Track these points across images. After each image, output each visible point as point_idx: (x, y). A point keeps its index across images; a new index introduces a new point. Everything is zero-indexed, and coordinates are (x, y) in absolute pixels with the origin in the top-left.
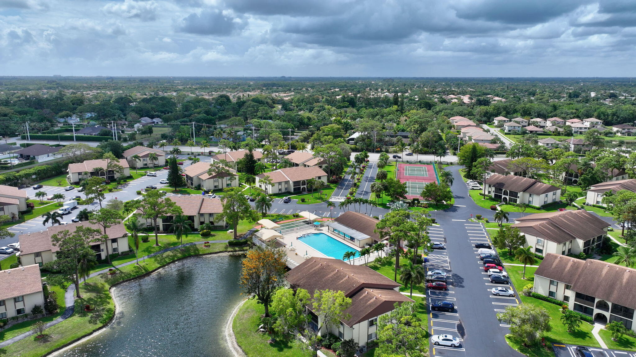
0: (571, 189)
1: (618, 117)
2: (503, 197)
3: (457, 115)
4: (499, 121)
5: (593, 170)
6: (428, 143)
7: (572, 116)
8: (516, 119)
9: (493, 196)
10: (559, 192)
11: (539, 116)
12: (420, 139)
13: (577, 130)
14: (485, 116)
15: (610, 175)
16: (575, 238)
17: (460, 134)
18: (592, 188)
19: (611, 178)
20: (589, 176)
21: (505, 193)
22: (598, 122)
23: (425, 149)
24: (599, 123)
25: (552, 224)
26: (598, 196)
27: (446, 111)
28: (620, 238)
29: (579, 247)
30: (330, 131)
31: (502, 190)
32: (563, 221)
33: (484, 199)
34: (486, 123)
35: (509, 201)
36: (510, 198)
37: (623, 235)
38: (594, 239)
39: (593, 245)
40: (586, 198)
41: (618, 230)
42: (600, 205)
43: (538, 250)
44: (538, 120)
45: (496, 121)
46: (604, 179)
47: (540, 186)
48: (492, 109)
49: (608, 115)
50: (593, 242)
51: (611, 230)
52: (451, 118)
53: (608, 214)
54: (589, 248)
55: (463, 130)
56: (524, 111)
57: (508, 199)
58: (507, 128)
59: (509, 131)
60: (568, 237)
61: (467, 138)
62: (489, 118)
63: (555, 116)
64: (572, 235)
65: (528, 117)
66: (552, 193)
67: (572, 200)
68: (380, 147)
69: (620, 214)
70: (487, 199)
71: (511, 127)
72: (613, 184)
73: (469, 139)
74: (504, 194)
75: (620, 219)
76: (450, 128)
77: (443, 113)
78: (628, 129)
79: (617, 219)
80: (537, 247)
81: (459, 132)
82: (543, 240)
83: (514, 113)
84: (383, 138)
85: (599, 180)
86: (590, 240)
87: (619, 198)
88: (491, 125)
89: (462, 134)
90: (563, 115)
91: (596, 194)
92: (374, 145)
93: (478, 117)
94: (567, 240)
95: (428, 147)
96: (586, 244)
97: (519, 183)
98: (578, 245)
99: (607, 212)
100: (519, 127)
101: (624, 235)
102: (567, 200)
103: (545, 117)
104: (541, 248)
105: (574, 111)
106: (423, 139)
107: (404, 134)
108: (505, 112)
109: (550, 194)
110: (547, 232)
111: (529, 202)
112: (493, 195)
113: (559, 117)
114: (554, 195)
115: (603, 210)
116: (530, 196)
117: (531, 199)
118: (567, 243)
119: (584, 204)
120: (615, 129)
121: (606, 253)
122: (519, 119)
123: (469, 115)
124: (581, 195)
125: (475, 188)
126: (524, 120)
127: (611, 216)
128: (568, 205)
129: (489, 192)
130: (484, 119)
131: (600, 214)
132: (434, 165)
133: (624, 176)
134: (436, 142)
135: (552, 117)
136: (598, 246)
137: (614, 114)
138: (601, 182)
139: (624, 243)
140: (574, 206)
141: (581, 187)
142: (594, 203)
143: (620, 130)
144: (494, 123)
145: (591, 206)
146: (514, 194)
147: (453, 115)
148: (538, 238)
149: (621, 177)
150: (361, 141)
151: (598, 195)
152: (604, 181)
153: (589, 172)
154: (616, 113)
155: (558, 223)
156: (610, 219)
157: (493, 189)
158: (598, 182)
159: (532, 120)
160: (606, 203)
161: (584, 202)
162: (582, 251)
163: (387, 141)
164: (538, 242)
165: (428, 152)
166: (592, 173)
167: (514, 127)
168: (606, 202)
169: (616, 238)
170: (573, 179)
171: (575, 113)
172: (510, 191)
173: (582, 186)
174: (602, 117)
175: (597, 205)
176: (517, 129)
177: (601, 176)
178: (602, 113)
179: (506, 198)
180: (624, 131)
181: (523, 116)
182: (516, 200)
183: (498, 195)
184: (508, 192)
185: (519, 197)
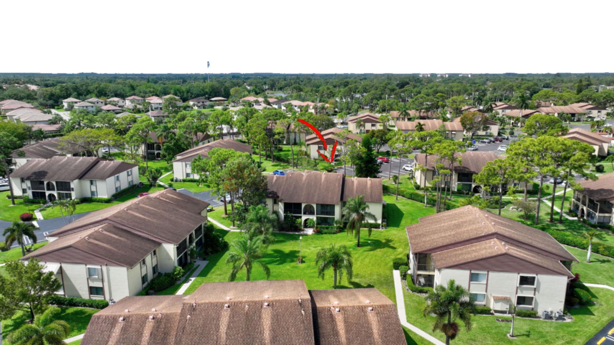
0: (153, 165)
1: (192, 94)
2: (47, 194)
3: (7, 99)
4: (69, 103)
5: (175, 135)
7: (150, 94)
8: (90, 100)
9: (31, 196)
10: (135, 170)
11: (116, 95)
13: (156, 106)
14: (50, 99)
15: (195, 140)
16: (159, 244)
18: (178, 157)
19: (197, 144)
20: (173, 144)
21: (50, 187)
22: (176, 98)
25: (115, 227)
26: (186, 167)
28: (224, 218)
29: (170, 258)
31: (42, 183)
32: (136, 217)
33: (14, 203)
34: (53, 108)
35: (60, 199)
36: (59, 194)
37: (226, 214)
38: (191, 236)
39: (192, 247)
40: (173, 173)
41: (220, 209)
42: (191, 177)
43: (94, 290)
44: (116, 99)
45: (65, 103)
46: (189, 145)
47: (105, 166)
48: (58, 91)
49: (183, 92)
50: (191, 242)
51: (211, 210)
53: (202, 188)
54: (186, 253)
55: (10, 113)
56: (99, 92)
57: (56, 195)
58: (78, 109)
60: (148, 245)
62: (56, 101)
63: (134, 95)
64: (154, 239)
65: (105, 98)
66: (125, 173)
67: (155, 179)
69: (218, 185)
70: (21, 203)
71: (83, 107)
72: (201, 149)
74: (49, 189)
75: (221, 191)
78: (203, 102)
79: (216, 192)
80: (92, 284)
82: (99, 267)
83: (87, 94)
85: (185, 147)
86: (185, 240)
87: (212, 161)
88: (60, 108)
89: (8, 117)
90: (142, 94)
91: (184, 163)
93: (41, 100)
94: (146, 252)
96: (180, 249)
97: (72, 167)
98: (168, 254)
99: (200, 186)
100: (92, 107)
101: (228, 212)
102: (149, 180)
103: (123, 97)
104: (98, 284)
105: (152, 90)
108: (76, 93)
109: (123, 175)
110: (105, 249)
111: (93, 193)
112: (30, 194)
113: (138, 95)
114: (128, 175)
115: (195, 183)
116: (92, 183)
117: (93, 188)
118: (148, 259)
119: (172, 180)
120: (191, 103)
121: (212, 253)
122: (94, 99)
123: (28, 98)
124: (167, 170)
126: (99, 100)
127: (207, 189)
128: (151, 186)
129: (24, 191)
130: (50, 102)
131: (193, 190)
133: (210, 140)
135: (131, 96)
136: (198, 244)
137: (188, 92)
138: (187, 149)
139: (230, 225)
140: (160, 186)
141: (166, 160)
142: (183, 177)
143: (196, 103)
144: (64, 106)
145: (180, 181)
146: (64, 186)
148: (89, 266)
149: (206, 141)
151: (186, 165)
152: (191, 148)
153: (172, 139)
154: (190, 90)
155: (125, 222)
156: (207, 194)
157: (28, 184)
158: (184, 150)
159: (109, 100)
160: (198, 173)
161: (171, 177)
162: (176, 264)
164: (90, 273)
166: (175, 139)
167: (87, 107)
168: (197, 170)
169: (219, 221)
170: (156, 152)
171: (154, 92)
172: (57, 183)
173: (166, 158)
174: (179, 94)
175: (188, 178)
176: (90, 108)
177: (186, 142)
178: (178, 90)
179: (53, 196)
180: (199, 105)
181: (98, 96)
182: (70, 194)
183: (38, 192)
184: (54, 183)
185: (74, 189)
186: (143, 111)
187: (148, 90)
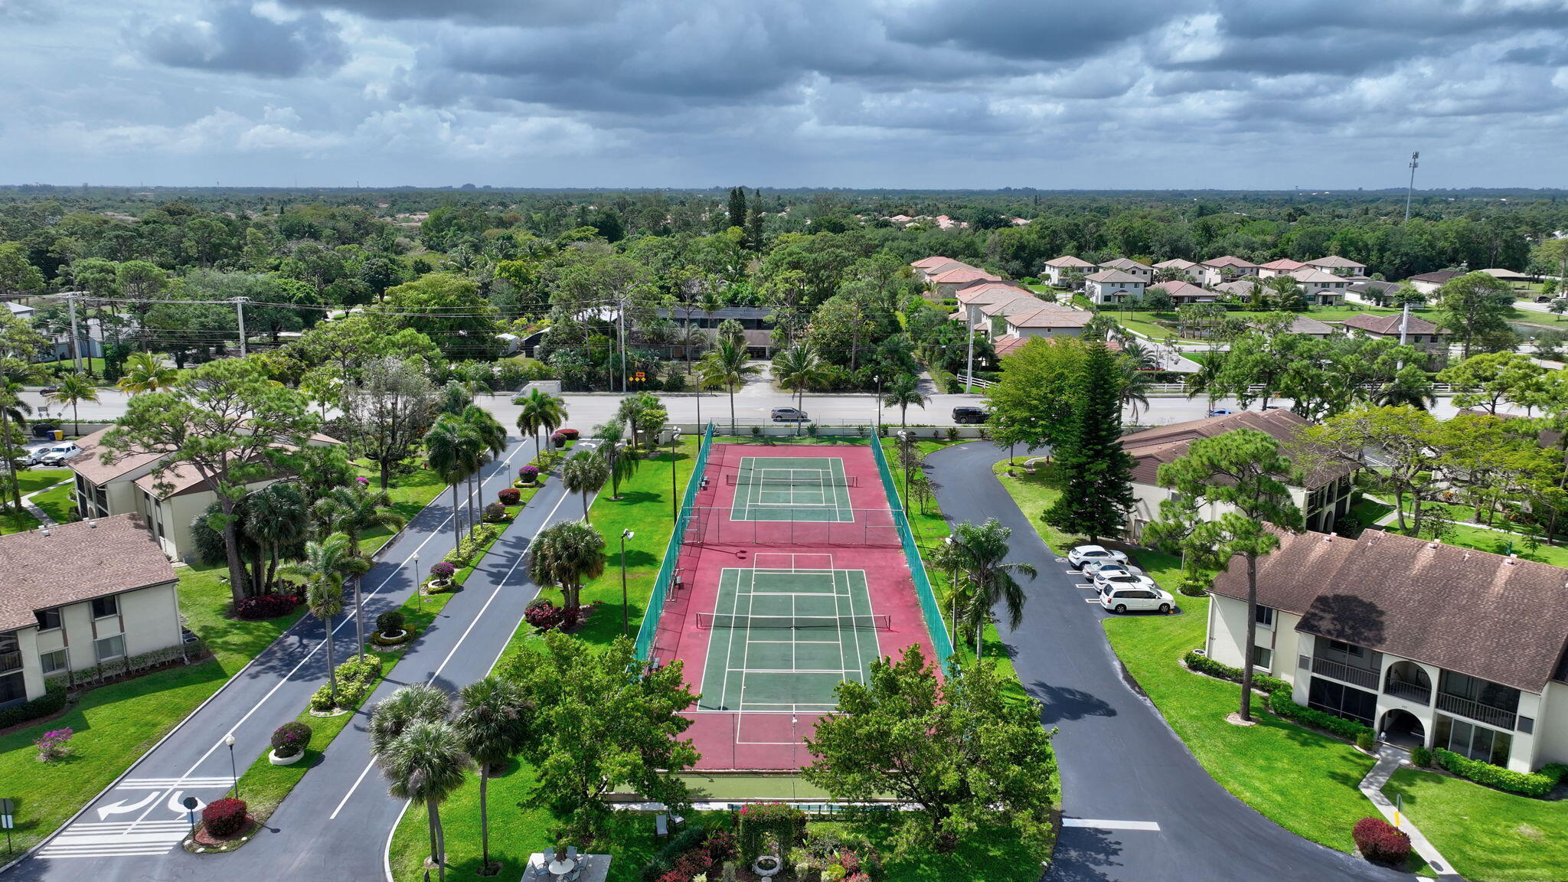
2: (1381, 709)
3: (929, 256)
4: (1064, 271)
6: (846, 344)
7: (1267, 254)
8: (1115, 263)
9: (1302, 693)
11: (1175, 253)
12: (811, 328)
14: (1016, 256)
17: (956, 310)
21: (1408, 682)
22: (1352, 269)
23: (833, 371)
24: (1356, 272)
27: (895, 244)
30: (426, 302)
31: (1371, 657)
33: (1246, 712)
35: (1440, 739)
36: (1442, 725)
44: (1181, 264)
45: (1053, 270)
49: (1368, 248)
52: (913, 264)
55: (963, 296)
56: (1127, 243)
57: (1428, 724)
58: (1098, 288)
59: (1107, 298)
61: (987, 324)
62: (1028, 264)
63: (1222, 253)
65: (1148, 259)
68: (645, 368)
71: (1113, 284)
73: (994, 325)
74: (1392, 690)
76: (919, 289)
77: (886, 249)
81: (952, 304)
83: (1098, 246)
84: (665, 330)
89: (963, 309)
92: (618, 360)
93: (996, 258)
95: (843, 361)
97: (1489, 608)
100: (1136, 285)
103: (1196, 257)
106: (824, 329)
107: (754, 314)
108: (1074, 244)
112: (1298, 683)
113: (1232, 255)
120: (1421, 287)
122: (1123, 262)
123: (968, 252)
125: (1132, 604)
126: (1136, 265)
130: (1016, 264)
132: (876, 447)
134: (876, 340)
135: (1212, 256)
144: (1048, 277)
146: (1484, 698)
147: (918, 256)
150: (565, 342)
154: (1387, 242)
157: (1298, 640)
159: (1164, 266)
163: (684, 343)
165: (848, 381)
167: (1122, 284)
172: (1443, 673)
176: (1131, 291)
178: (1347, 243)
179: (1414, 723)
181: (1129, 254)
182: (1506, 741)
183: (1341, 686)
184: (1434, 676)
185: (1535, 726)
186: (1276, 304)
187: (1258, 239)
